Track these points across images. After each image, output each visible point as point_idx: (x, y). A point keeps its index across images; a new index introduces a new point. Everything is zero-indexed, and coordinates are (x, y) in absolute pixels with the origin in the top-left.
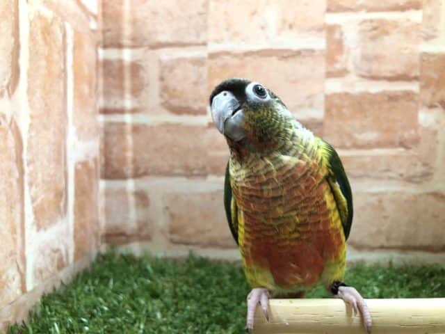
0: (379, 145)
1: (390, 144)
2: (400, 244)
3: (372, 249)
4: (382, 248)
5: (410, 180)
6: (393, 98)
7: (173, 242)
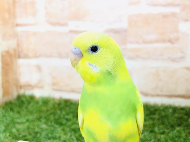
0: (157, 41)
1: (164, 41)
2: (168, 94)
3: (152, 96)
4: (158, 95)
5: (174, 60)
6: (165, 16)
7: (54, 90)
